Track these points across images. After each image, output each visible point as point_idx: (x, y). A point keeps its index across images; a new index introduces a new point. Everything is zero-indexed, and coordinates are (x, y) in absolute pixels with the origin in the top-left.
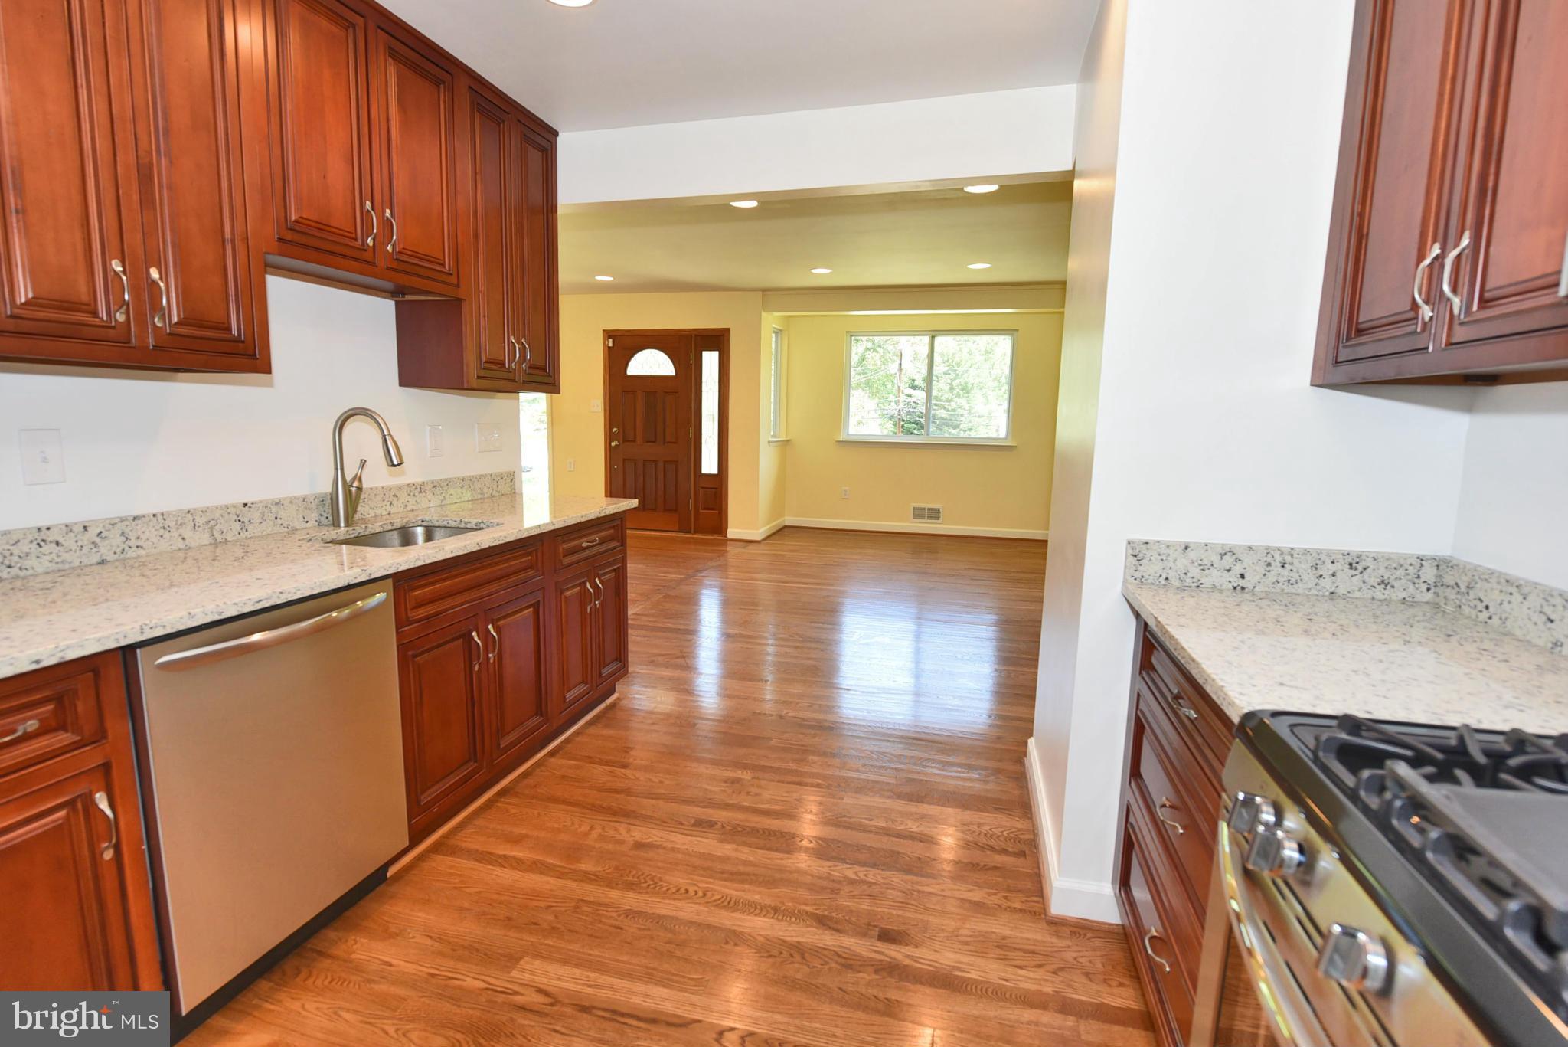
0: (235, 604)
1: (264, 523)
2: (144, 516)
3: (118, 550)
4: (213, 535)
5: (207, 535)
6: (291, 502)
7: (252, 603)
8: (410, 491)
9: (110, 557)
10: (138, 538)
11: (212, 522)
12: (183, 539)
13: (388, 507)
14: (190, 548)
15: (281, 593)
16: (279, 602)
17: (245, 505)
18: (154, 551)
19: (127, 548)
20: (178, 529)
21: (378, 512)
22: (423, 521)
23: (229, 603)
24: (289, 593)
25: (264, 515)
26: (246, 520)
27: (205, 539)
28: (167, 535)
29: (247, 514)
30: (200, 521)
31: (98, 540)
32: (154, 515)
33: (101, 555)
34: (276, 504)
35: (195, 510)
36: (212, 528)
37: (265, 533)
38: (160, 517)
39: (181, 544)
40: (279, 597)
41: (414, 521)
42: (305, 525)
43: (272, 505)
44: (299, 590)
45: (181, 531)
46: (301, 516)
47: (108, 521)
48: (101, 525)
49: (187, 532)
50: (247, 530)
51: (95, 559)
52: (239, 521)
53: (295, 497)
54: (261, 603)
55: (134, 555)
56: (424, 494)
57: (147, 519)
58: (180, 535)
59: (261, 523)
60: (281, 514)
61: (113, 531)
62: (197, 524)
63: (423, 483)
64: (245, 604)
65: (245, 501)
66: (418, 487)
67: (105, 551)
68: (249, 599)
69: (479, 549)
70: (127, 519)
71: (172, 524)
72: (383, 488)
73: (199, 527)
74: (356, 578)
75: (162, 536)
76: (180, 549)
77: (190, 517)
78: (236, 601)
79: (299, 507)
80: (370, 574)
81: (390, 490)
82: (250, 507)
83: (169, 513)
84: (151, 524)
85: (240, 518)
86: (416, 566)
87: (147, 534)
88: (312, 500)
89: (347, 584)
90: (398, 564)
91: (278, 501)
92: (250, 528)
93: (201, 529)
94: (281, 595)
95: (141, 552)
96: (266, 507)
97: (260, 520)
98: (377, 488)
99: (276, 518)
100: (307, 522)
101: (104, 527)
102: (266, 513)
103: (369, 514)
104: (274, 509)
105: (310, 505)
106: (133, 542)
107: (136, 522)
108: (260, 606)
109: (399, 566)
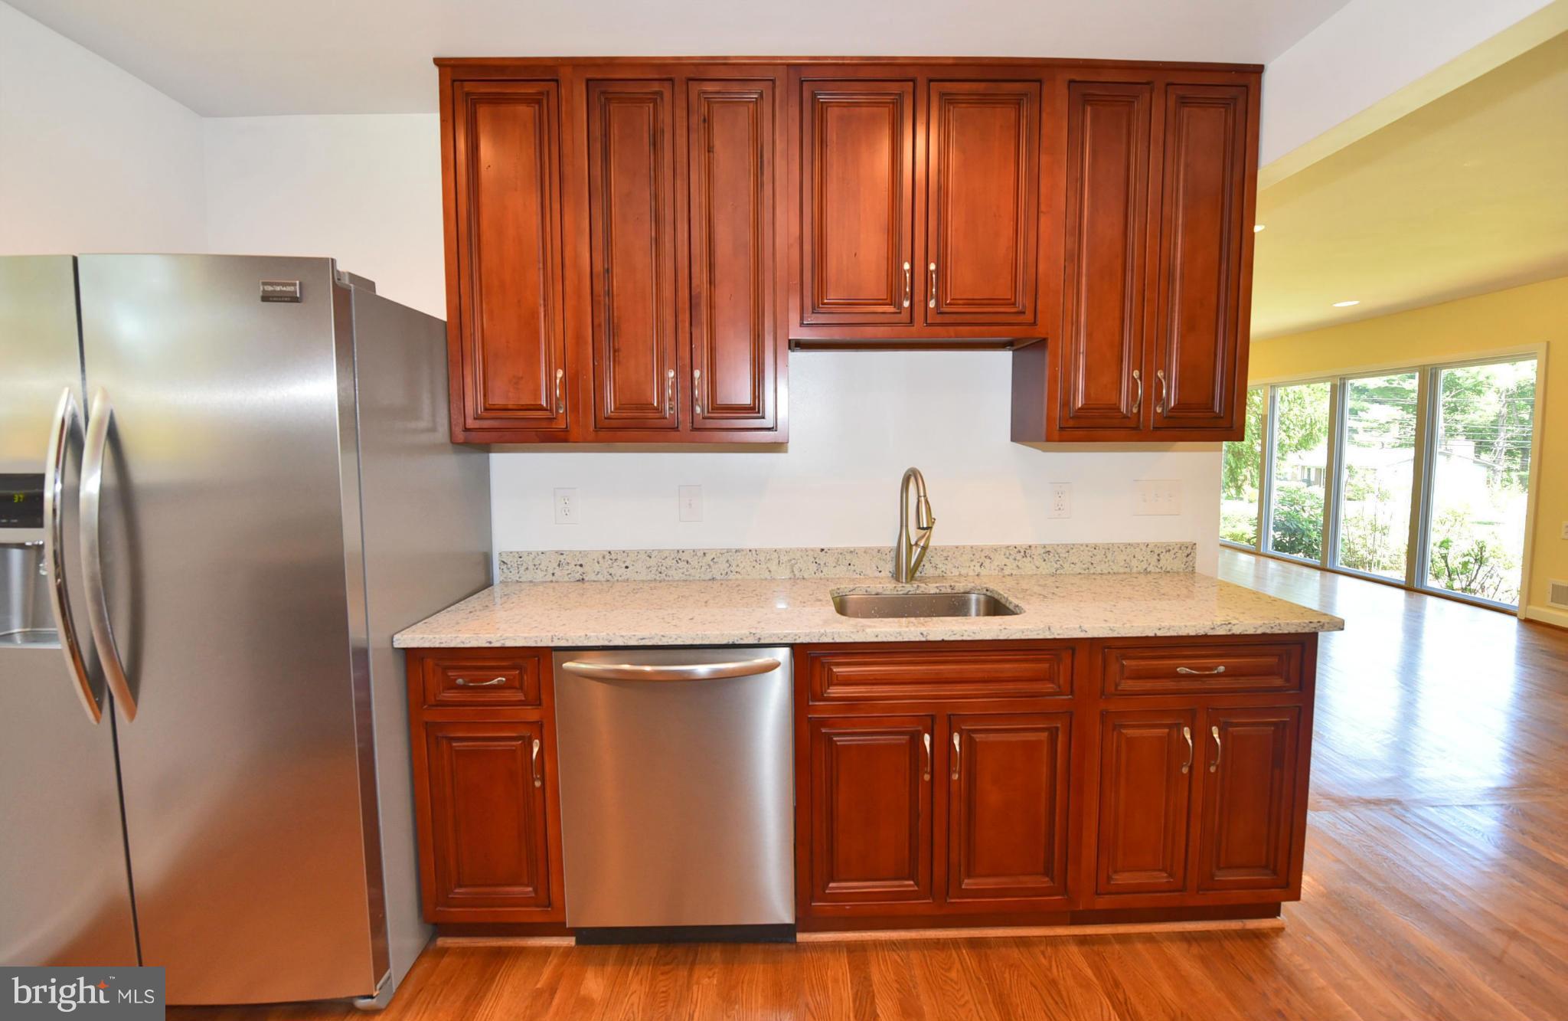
0: (622, 636)
1: (838, 567)
2: (743, 550)
3: (724, 573)
4: (793, 571)
5: (788, 571)
6: (865, 552)
7: (637, 638)
8: (1010, 554)
9: (718, 577)
10: (738, 566)
11: (793, 562)
12: (770, 571)
13: (977, 568)
14: (774, 579)
15: (663, 636)
16: (660, 643)
17: (822, 550)
18: (747, 577)
19: (729, 572)
20: (766, 563)
21: (964, 571)
22: (987, 590)
23: (617, 634)
24: (671, 638)
25: (838, 561)
26: (822, 563)
27: (787, 575)
28: (758, 566)
29: (823, 558)
30: (784, 559)
31: (712, 563)
32: (750, 551)
33: (713, 575)
34: (851, 552)
35: (780, 550)
36: (792, 567)
37: (838, 576)
38: (754, 552)
39: (767, 575)
40: (661, 640)
41: (979, 588)
42: (877, 574)
43: (847, 552)
44: (680, 637)
45: (769, 565)
46: (874, 566)
47: (719, 551)
48: (714, 553)
49: (773, 566)
50: (822, 572)
51: (709, 576)
52: (816, 563)
53: (870, 548)
54: (643, 641)
55: (734, 577)
56: (1029, 559)
57: (745, 553)
58: (768, 568)
59: (835, 567)
60: (854, 561)
61: (721, 559)
62: (781, 561)
63: (1030, 547)
64: (630, 638)
65: (823, 547)
66: (1022, 551)
67: (716, 572)
68: (634, 635)
69: (924, 639)
70: (731, 551)
71: (763, 559)
72: (972, 548)
73: (782, 563)
74: (742, 639)
75: (754, 567)
76: (766, 579)
77: (776, 555)
78: (624, 634)
79: (873, 557)
80: (760, 639)
81: (982, 551)
82: (826, 552)
83: (761, 550)
84: (747, 556)
85: (817, 560)
86: (820, 641)
87: (744, 564)
88: (887, 552)
89: (731, 643)
90: (796, 635)
91: (852, 550)
92: (825, 570)
93: (784, 565)
94: (663, 638)
95: (739, 576)
96: (841, 554)
97: (834, 564)
98: (964, 547)
99: (850, 564)
100: (880, 572)
101: (716, 554)
102: (840, 560)
103: (952, 573)
104: (848, 557)
105: (884, 557)
106: (734, 568)
107: (738, 554)
108: (642, 643)
109: (797, 637)
